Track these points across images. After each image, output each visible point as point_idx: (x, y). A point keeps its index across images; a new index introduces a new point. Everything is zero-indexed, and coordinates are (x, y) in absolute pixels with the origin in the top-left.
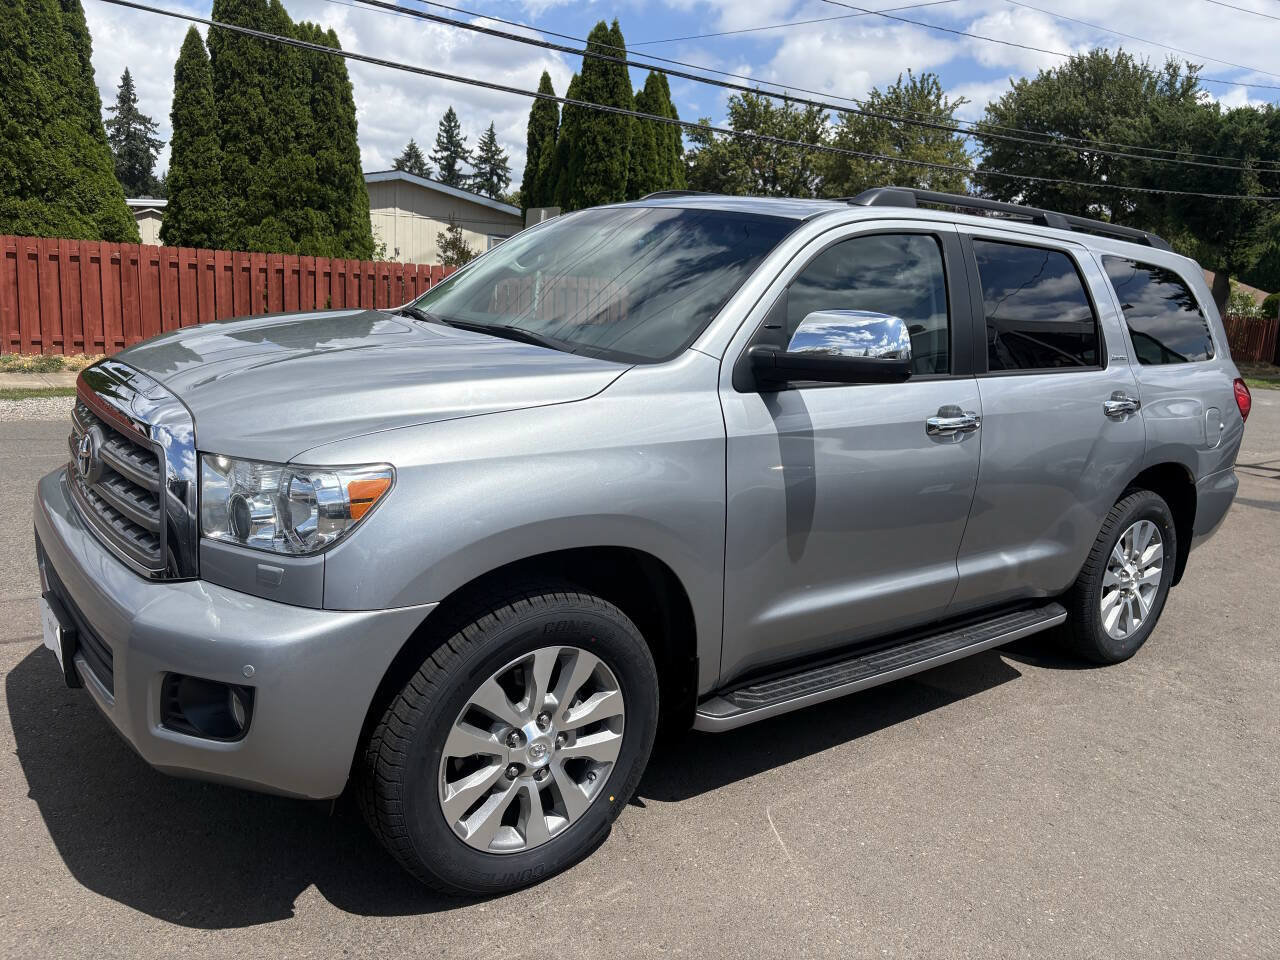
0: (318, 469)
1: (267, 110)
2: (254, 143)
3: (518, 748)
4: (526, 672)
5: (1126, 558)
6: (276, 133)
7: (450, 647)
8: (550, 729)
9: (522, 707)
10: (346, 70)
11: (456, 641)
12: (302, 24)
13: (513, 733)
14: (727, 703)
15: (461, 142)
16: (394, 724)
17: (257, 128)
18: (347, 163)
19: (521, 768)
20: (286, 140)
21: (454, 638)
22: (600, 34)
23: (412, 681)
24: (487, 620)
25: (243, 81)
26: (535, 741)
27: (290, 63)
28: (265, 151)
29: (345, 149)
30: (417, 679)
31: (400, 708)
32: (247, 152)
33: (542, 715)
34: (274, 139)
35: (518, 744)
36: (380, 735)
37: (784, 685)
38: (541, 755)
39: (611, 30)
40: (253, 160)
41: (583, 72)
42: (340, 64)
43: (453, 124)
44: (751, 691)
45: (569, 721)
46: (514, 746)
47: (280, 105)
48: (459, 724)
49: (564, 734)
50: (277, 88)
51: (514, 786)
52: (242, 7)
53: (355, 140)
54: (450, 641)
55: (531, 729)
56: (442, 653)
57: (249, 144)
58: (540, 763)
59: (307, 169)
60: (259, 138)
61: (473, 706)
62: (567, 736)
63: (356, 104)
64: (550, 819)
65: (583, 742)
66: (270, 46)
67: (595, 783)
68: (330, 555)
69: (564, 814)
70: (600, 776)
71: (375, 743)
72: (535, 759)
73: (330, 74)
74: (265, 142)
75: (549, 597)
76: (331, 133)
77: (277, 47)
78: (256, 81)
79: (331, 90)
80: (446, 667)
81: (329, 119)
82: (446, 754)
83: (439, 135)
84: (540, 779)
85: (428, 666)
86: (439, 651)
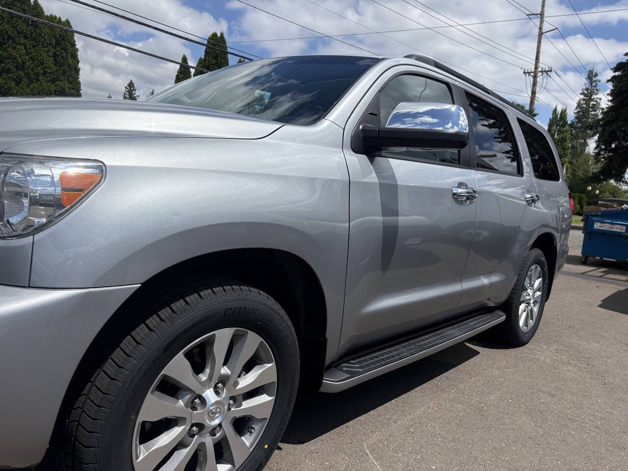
0: (31, 158)
1: (27, 58)
2: (18, 75)
3: (200, 411)
4: (208, 349)
5: (529, 285)
6: (32, 70)
7: (147, 326)
8: (224, 394)
9: (203, 377)
10: (75, 41)
11: (153, 321)
12: (51, 15)
13: (195, 398)
14: (340, 372)
15: (136, 97)
16: (95, 395)
17: (21, 67)
18: (73, 89)
19: (201, 426)
20: (38, 74)
21: (151, 319)
22: (214, 38)
23: (113, 356)
24: (179, 305)
25: (14, 41)
26: (212, 405)
27: (43, 34)
28: (25, 79)
29: (72, 82)
30: (118, 354)
31: (101, 379)
32: (14, 79)
33: (218, 383)
34: (31, 73)
35: (199, 408)
36: (81, 406)
37: (371, 359)
38: (217, 415)
39: (220, 37)
40: (17, 84)
41: (205, 56)
42: (71, 38)
43: (132, 89)
44: (352, 363)
45: (238, 387)
46: (196, 409)
47: (35, 56)
48: (152, 392)
49: (233, 398)
50: (34, 47)
51: (195, 442)
52: (16, 2)
53: (78, 78)
54: (148, 322)
55: (210, 395)
56: (140, 332)
57: (15, 75)
58: (216, 422)
59: (49, 91)
60: (22, 72)
61: (165, 376)
62: (236, 400)
63: (79, 59)
64: (220, 466)
65: (247, 404)
66: (32, 25)
67: (254, 435)
68: (38, 236)
69: (231, 461)
70: (258, 429)
71: (75, 414)
72: (213, 419)
73: (65, 42)
74: (25, 75)
75: (227, 288)
76: (64, 73)
77: (35, 25)
78: (22, 42)
79: (66, 50)
80: (144, 343)
81: (64, 66)
82: (140, 420)
83: (125, 93)
84: (215, 435)
85: (127, 343)
86: (138, 330)
